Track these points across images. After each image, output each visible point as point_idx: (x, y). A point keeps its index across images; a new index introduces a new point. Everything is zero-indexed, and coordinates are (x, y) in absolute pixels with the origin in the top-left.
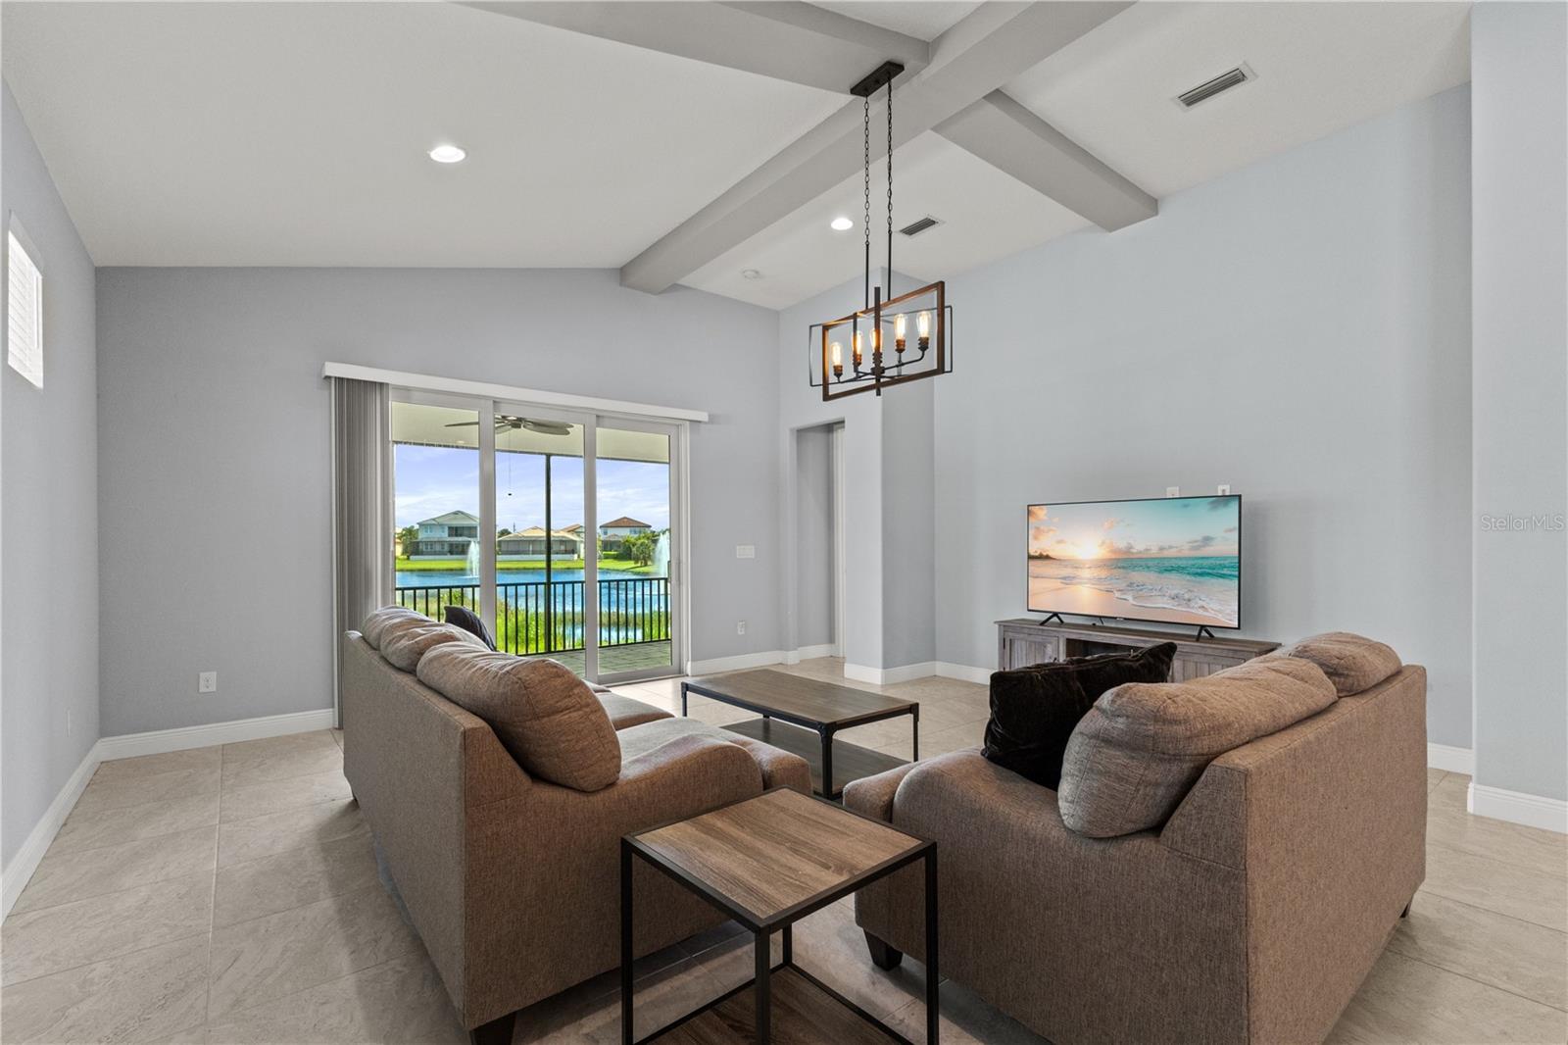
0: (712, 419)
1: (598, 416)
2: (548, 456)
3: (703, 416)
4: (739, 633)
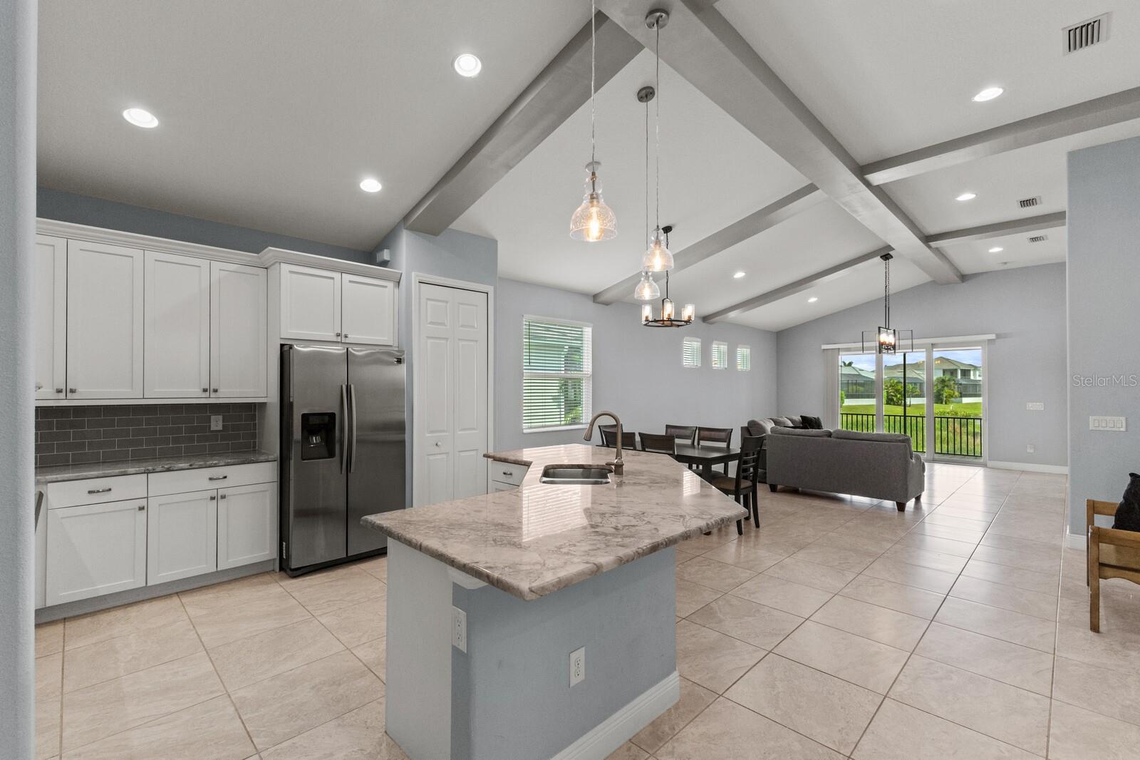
1: (932, 344)
3: (993, 337)
4: (1028, 451)
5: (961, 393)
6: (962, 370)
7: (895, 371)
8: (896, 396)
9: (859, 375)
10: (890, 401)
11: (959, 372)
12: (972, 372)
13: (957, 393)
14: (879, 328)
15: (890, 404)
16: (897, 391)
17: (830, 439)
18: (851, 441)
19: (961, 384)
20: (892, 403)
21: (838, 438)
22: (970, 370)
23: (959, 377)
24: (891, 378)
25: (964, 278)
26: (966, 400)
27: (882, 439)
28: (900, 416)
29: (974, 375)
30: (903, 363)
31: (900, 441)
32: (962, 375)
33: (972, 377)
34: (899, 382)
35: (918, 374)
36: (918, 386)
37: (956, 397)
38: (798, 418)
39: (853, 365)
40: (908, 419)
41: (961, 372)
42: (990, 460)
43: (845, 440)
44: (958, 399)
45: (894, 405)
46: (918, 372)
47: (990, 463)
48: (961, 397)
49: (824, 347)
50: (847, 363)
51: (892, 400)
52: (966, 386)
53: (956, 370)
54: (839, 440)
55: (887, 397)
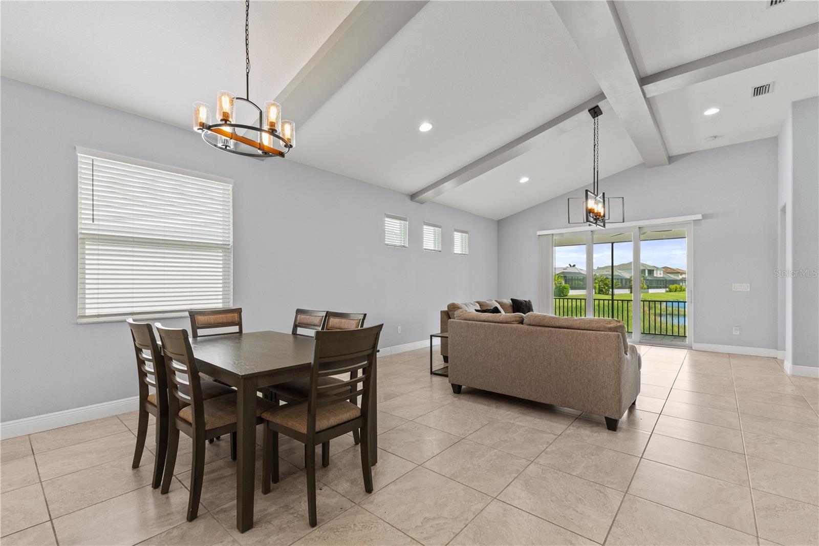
0: (705, 217)
2: (612, 244)
3: (699, 217)
4: (734, 333)
5: (648, 286)
6: (649, 270)
7: (604, 271)
8: (605, 288)
9: (580, 273)
10: (601, 292)
11: (647, 271)
12: (655, 272)
13: (645, 286)
14: (587, 191)
15: (601, 294)
16: (606, 284)
17: (520, 326)
18: (547, 329)
19: (648, 280)
20: (602, 293)
21: (530, 325)
22: (653, 270)
23: (647, 274)
24: (602, 276)
25: (671, 159)
26: (651, 291)
27: (587, 326)
28: (609, 300)
29: (657, 273)
30: (611, 265)
31: (611, 329)
32: (648, 274)
33: (655, 275)
34: (607, 278)
35: (620, 273)
36: (620, 281)
37: (645, 289)
38: (508, 301)
39: (576, 266)
40: (616, 302)
41: (648, 272)
42: (694, 342)
43: (539, 328)
44: (646, 290)
45: (603, 294)
46: (619, 271)
47: (695, 346)
48: (648, 289)
49: (540, 233)
50: (572, 265)
51: (602, 291)
52: (651, 281)
53: (645, 270)
54: (531, 327)
55: (599, 288)
